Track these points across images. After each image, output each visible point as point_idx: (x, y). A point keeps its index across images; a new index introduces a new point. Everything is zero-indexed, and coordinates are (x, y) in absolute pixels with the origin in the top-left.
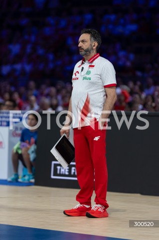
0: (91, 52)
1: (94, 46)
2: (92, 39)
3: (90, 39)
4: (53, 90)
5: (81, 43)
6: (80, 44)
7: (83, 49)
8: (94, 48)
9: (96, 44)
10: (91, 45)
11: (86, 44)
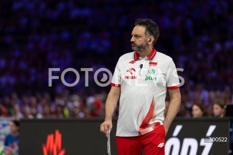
0: (147, 48)
1: (150, 41)
2: (148, 33)
3: (145, 33)
4: (34, 100)
5: (133, 37)
6: (133, 39)
7: (136, 45)
8: (150, 43)
9: (153, 39)
10: (146, 40)
11: (140, 39)
